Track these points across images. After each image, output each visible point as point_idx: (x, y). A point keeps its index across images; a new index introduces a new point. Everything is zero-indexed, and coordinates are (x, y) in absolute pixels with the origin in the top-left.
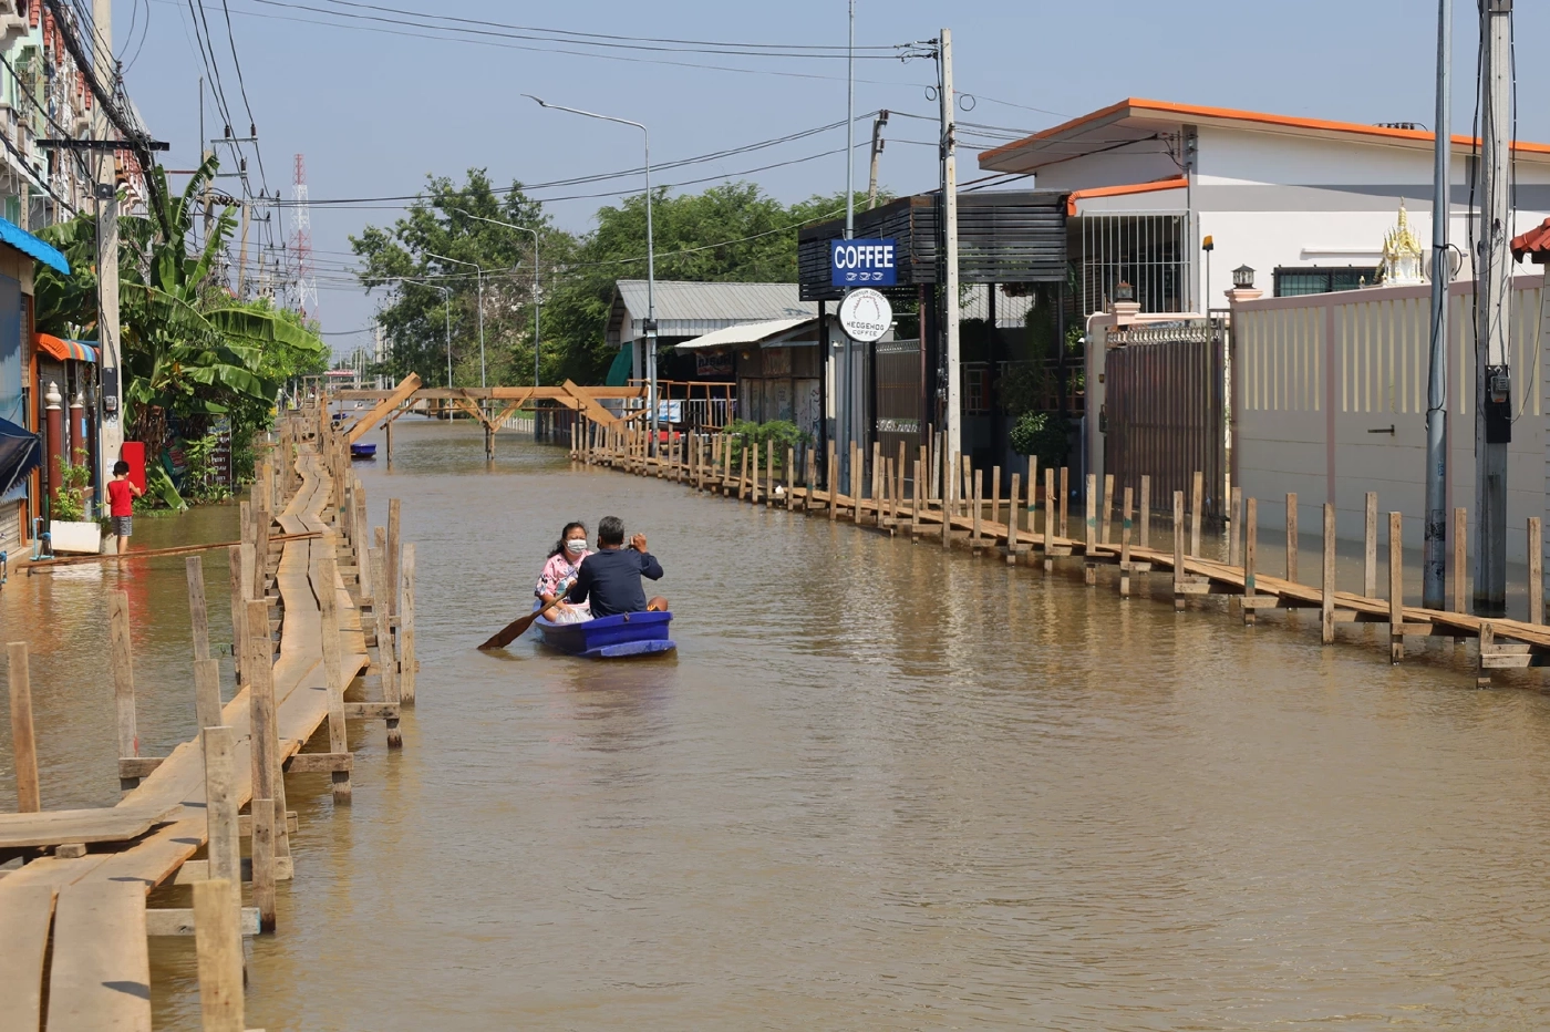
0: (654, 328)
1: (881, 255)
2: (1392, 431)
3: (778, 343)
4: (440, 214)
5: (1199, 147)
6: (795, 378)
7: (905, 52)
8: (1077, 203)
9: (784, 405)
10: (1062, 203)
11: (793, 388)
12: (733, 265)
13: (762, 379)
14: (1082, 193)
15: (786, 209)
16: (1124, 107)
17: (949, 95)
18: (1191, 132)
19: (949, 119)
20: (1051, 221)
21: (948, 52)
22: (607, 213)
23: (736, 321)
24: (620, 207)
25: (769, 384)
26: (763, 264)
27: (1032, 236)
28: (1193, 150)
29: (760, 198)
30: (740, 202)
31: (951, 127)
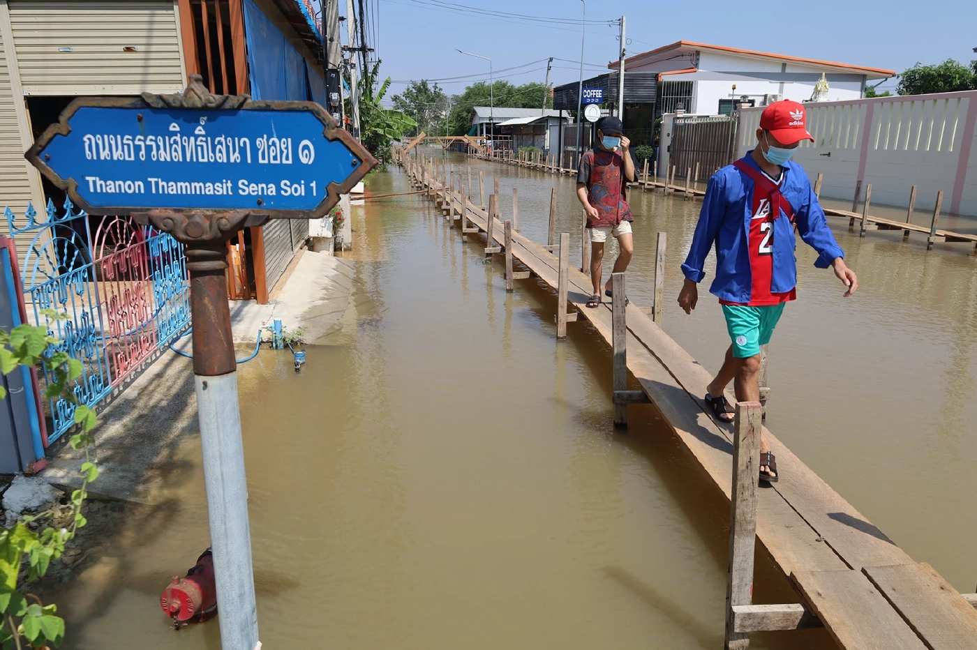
0: (492, 119)
1: (598, 93)
2: (829, 154)
3: (533, 124)
4: (414, 91)
5: (700, 59)
6: (534, 135)
7: (610, 23)
8: (662, 76)
9: (530, 142)
10: (656, 76)
11: (534, 137)
12: (502, 103)
13: (523, 135)
14: (663, 73)
15: (516, 87)
16: (679, 44)
17: (624, 39)
18: (698, 53)
19: (623, 47)
20: (652, 83)
21: (624, 24)
22: (468, 88)
23: (512, 118)
24: (472, 86)
25: (525, 137)
26: (511, 102)
27: (646, 88)
28: (698, 59)
29: (509, 84)
30: (504, 85)
31: (624, 50)
